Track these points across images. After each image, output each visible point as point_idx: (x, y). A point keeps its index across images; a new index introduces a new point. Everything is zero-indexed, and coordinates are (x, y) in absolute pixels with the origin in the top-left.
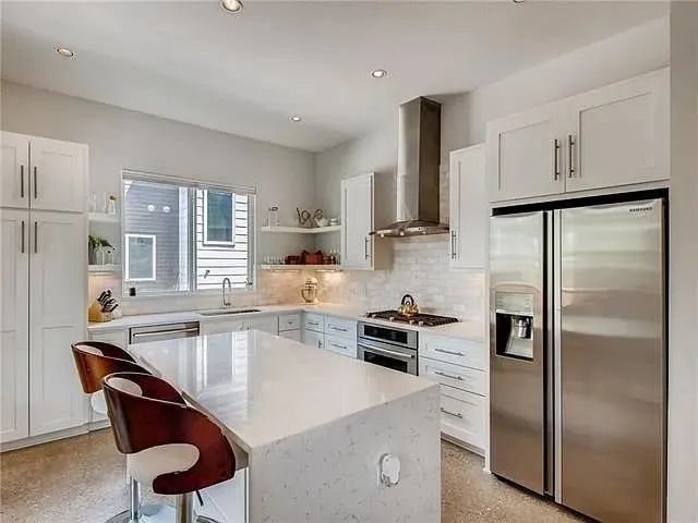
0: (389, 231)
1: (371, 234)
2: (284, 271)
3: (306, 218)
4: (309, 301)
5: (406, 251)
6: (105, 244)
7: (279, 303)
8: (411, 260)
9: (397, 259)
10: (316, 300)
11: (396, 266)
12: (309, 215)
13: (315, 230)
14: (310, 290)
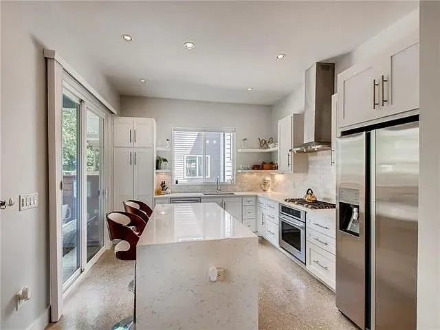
0: (299, 149)
1: (290, 151)
2: (252, 173)
3: (264, 144)
4: (265, 191)
5: (316, 161)
6: (165, 160)
7: (249, 191)
8: (318, 167)
9: (310, 166)
10: (269, 190)
11: (310, 171)
12: (265, 142)
13: (268, 150)
14: (265, 184)
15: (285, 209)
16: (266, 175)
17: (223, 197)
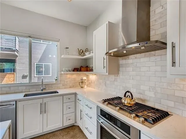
0: (116, 49)
4: (82, 87)
9: (121, 69)
10: (86, 87)
11: (121, 73)
12: (83, 52)
13: (85, 57)
14: (82, 82)
15: (104, 114)
16: (83, 76)
17: (43, 98)
